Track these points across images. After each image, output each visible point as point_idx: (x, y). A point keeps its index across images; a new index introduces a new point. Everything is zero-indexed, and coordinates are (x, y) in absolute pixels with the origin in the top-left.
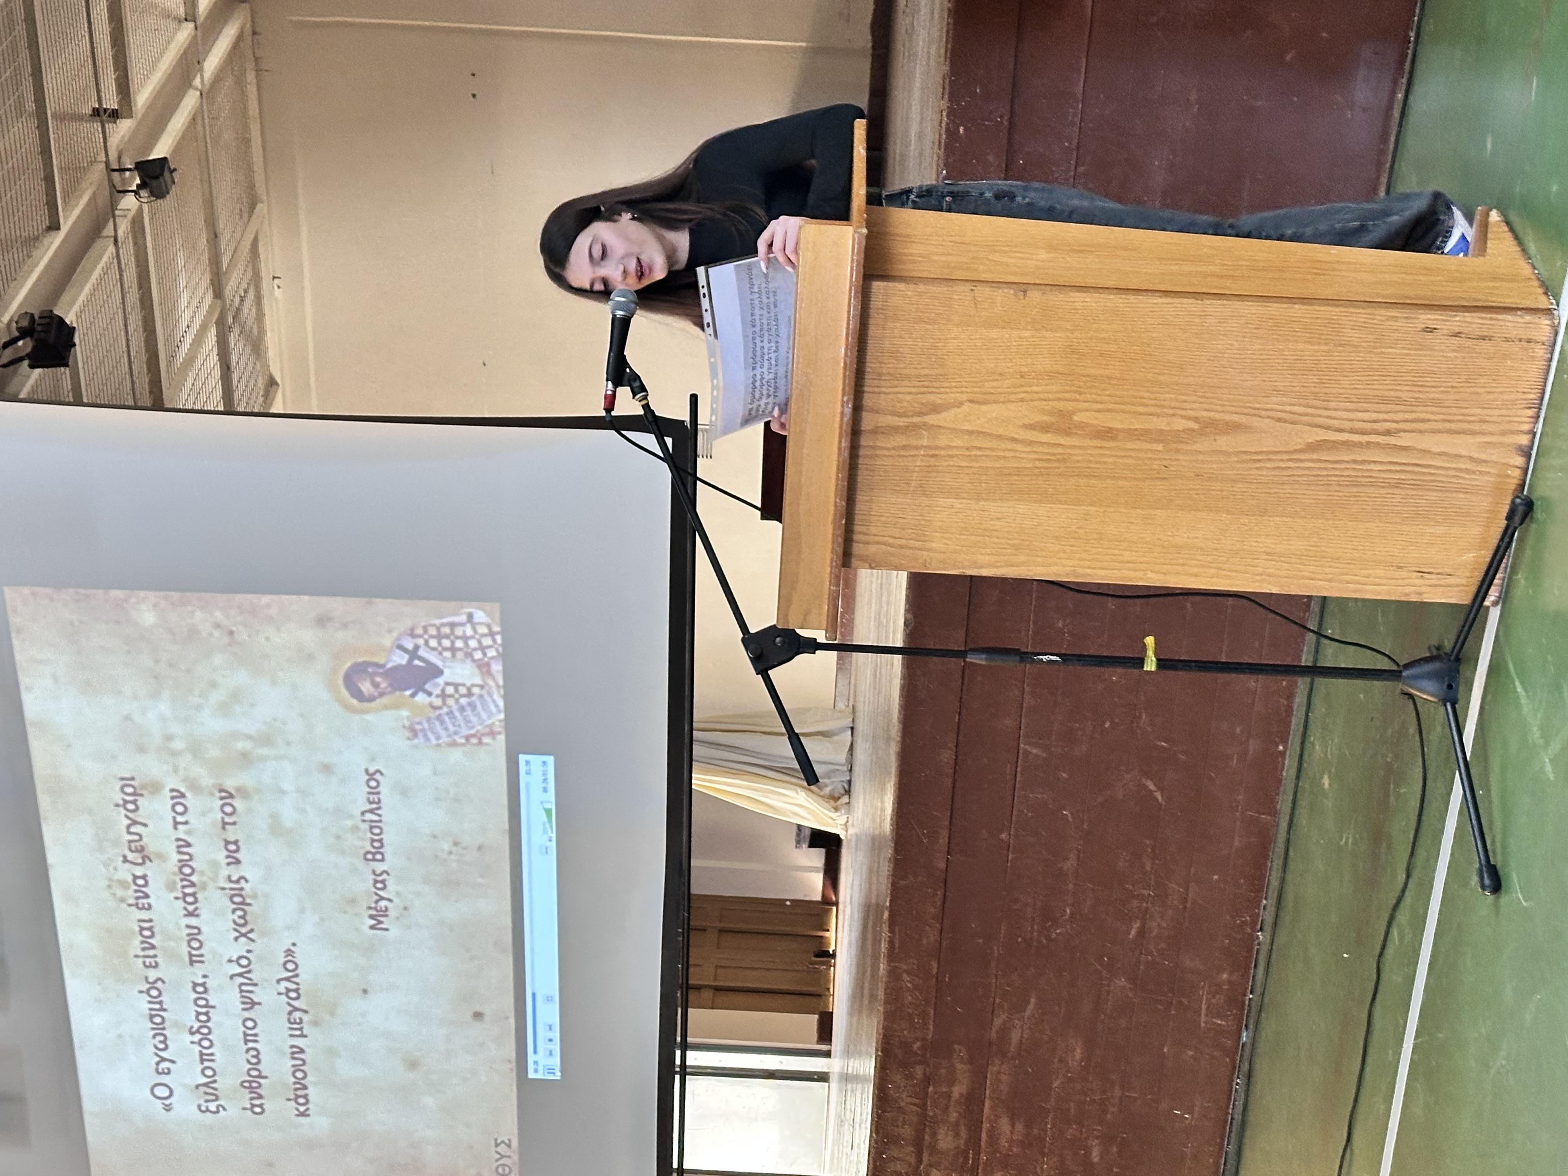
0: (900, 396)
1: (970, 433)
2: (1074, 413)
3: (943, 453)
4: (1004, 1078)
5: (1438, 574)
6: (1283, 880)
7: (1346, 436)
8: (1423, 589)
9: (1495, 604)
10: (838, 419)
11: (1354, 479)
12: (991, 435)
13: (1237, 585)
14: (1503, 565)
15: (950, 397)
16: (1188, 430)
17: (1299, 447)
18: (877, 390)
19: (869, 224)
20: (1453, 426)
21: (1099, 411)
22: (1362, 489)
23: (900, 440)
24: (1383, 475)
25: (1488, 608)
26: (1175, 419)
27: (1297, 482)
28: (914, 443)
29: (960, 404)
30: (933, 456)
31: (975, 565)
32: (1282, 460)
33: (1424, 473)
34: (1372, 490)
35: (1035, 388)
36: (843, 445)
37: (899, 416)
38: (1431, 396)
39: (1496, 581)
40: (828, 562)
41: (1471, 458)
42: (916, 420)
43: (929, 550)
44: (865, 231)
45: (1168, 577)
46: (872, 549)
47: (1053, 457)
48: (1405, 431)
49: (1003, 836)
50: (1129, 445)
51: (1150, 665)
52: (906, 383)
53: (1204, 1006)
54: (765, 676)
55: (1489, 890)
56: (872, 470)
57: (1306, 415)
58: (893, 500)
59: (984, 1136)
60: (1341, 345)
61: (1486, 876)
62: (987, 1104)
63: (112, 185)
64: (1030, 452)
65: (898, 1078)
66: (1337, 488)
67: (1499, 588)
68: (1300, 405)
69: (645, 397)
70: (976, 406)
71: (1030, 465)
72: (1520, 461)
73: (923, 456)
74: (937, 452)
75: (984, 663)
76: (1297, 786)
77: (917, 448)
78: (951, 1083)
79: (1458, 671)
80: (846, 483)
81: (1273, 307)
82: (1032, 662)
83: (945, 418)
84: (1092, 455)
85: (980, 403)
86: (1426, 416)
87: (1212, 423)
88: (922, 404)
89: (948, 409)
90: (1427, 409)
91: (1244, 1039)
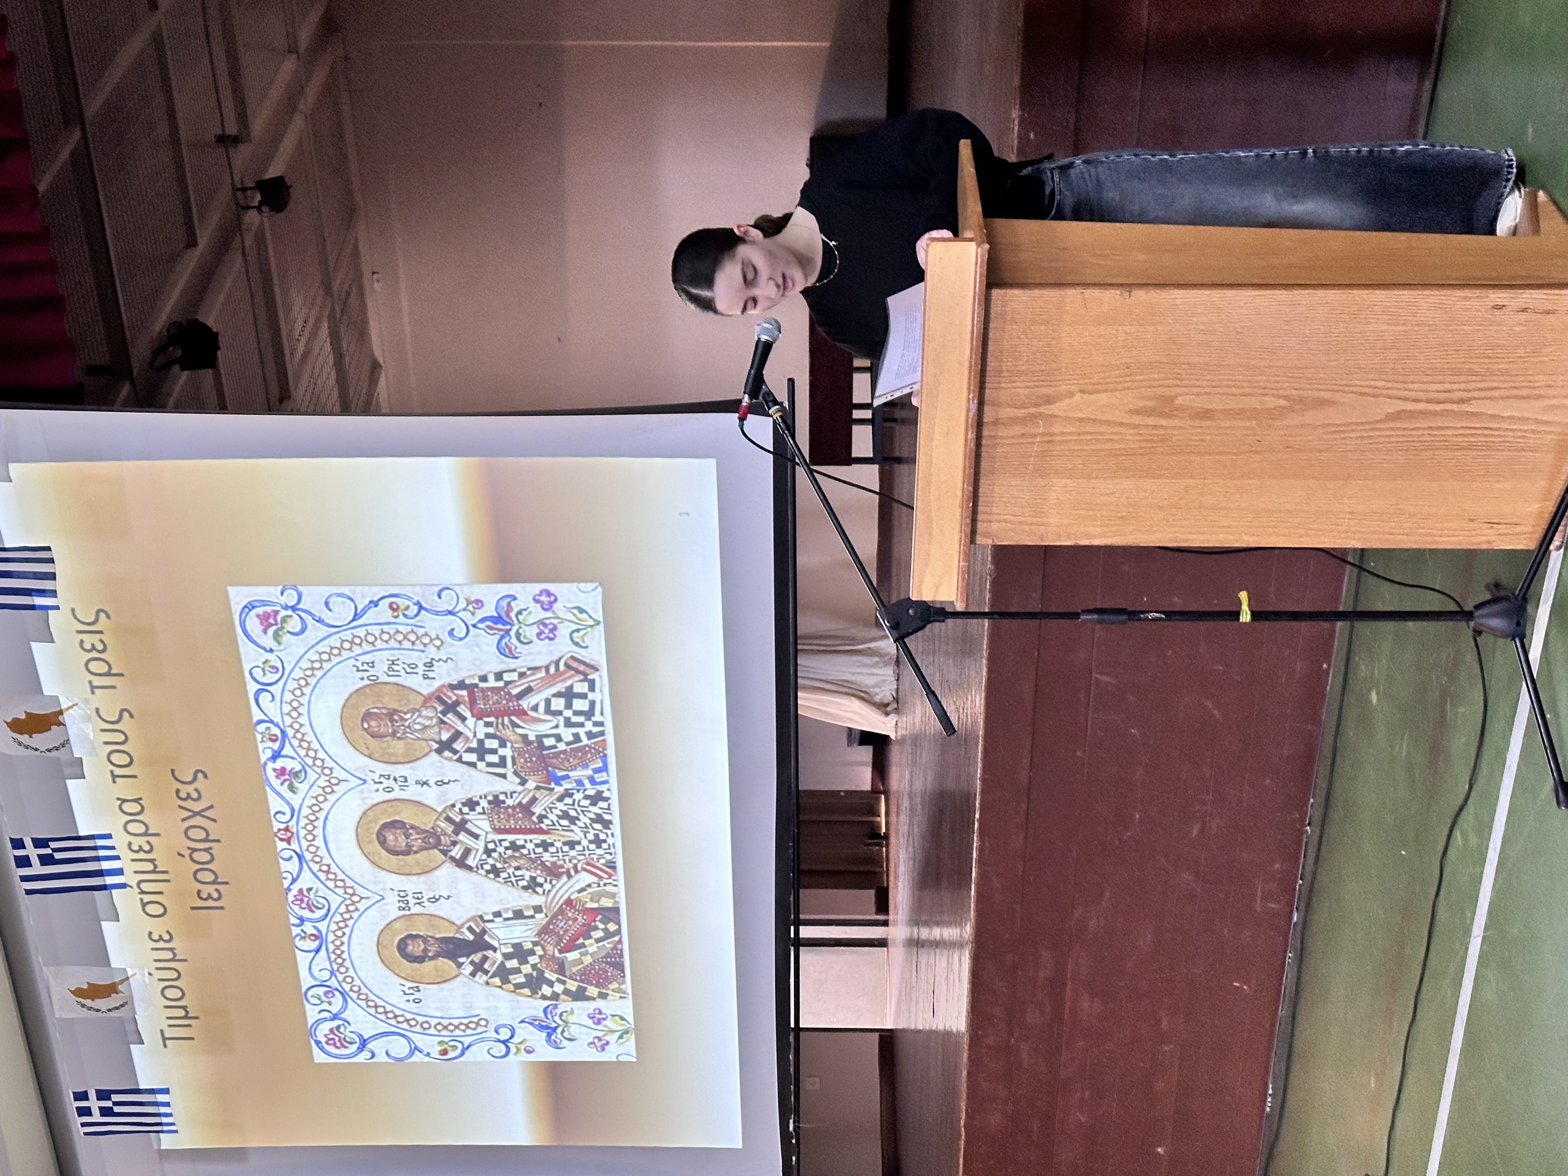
0: (1018, 390)
1: (1081, 420)
2: (1175, 397)
3: (1056, 438)
4: (1083, 961)
5: (1506, 524)
6: (1330, 782)
7: (1421, 406)
8: (1493, 538)
9: (1558, 548)
10: (964, 415)
11: (1431, 444)
12: (1100, 421)
13: (1320, 543)
15: (1064, 388)
16: (1279, 407)
17: (1380, 417)
18: (997, 385)
19: (990, 238)
20: (1520, 392)
21: (1197, 395)
22: (1437, 453)
23: (1018, 430)
24: (1455, 439)
25: (1552, 552)
26: (1267, 398)
27: (1378, 450)
28: (1031, 431)
29: (1071, 395)
30: (1048, 442)
31: (1087, 536)
32: (1365, 430)
33: (1492, 436)
34: (1446, 453)
35: (1138, 378)
36: (969, 437)
37: (1017, 408)
38: (1500, 367)
39: (1561, 528)
40: (957, 539)
41: (1537, 421)
42: (1033, 410)
43: (1046, 525)
44: (987, 246)
47: (1156, 438)
48: (1475, 399)
49: (1079, 754)
50: (1224, 424)
51: (1246, 617)
52: (1023, 378)
53: (1259, 893)
54: (903, 643)
55: (1564, 805)
56: (994, 458)
57: (1388, 389)
58: (1012, 483)
59: (1067, 1012)
60: (1417, 325)
61: (1560, 791)
62: (1068, 984)
63: (238, 203)
64: (1135, 434)
65: (990, 966)
66: (1414, 453)
68: (1382, 380)
70: (1087, 396)
71: (1137, 445)
73: (1040, 442)
74: (1054, 438)
76: (1342, 699)
77: (1034, 435)
78: (1037, 967)
79: (1525, 610)
80: (973, 470)
81: (1356, 292)
82: (1140, 619)
83: (1058, 408)
84: (1192, 434)
85: (1090, 393)
86: (1495, 385)
87: (1301, 400)
88: (1038, 397)
89: (1061, 400)
90: (1497, 378)
91: (1295, 919)
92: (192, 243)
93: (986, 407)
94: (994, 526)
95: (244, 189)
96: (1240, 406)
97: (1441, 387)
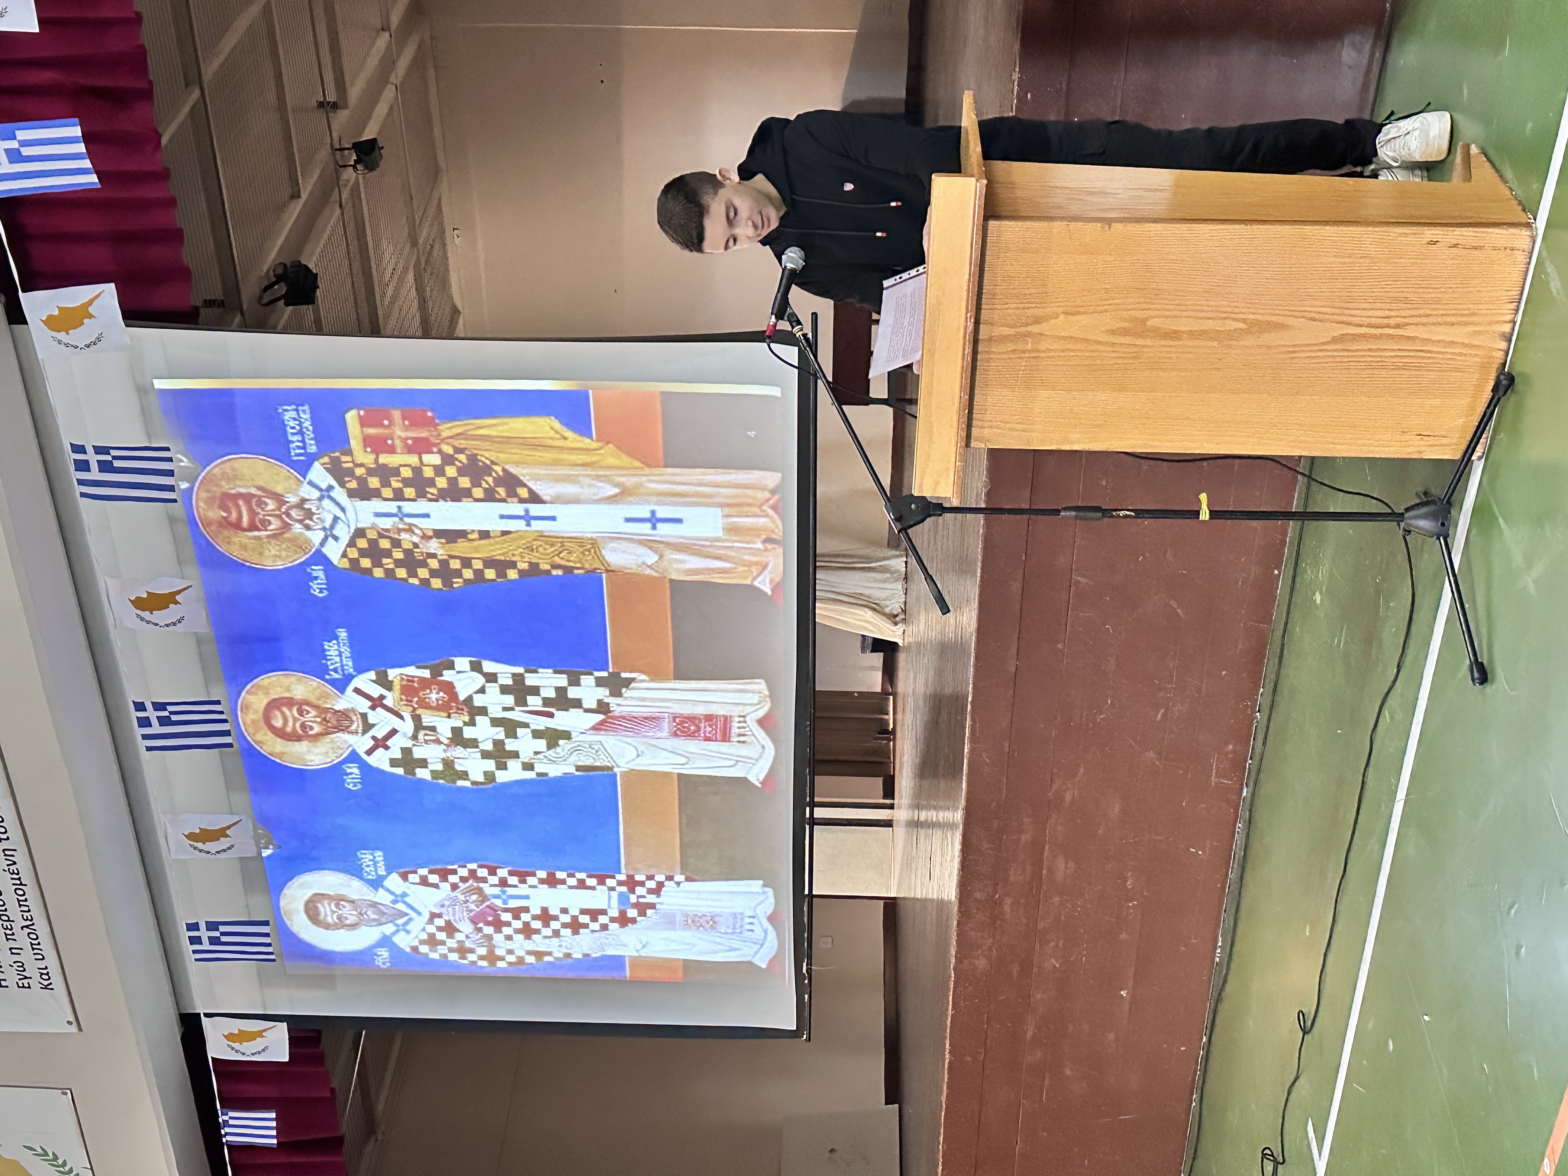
0: (1010, 311)
1: (1064, 338)
2: (1147, 319)
3: (1043, 355)
5: (1435, 436)
6: (1278, 674)
7: (1363, 330)
8: (1422, 449)
9: (1480, 458)
10: (963, 330)
11: (1370, 364)
12: (1082, 339)
15: (1049, 311)
16: (1238, 329)
17: (1326, 340)
18: (991, 307)
19: (989, 175)
20: (1449, 319)
21: (1166, 317)
22: (1376, 372)
23: (1010, 347)
24: (1393, 360)
25: (1474, 461)
26: (1227, 321)
27: (1325, 368)
28: (1021, 348)
29: (1057, 317)
30: (1035, 357)
32: (1312, 351)
33: (1425, 357)
34: (1383, 372)
35: (1115, 301)
36: (966, 352)
37: (1009, 327)
38: (1433, 295)
39: (1482, 440)
40: (954, 442)
41: (1464, 345)
42: (1023, 329)
44: (985, 182)
45: (1219, 446)
47: (1129, 356)
48: (1411, 324)
49: (1060, 646)
50: (1190, 344)
51: (1205, 515)
52: (1014, 301)
53: (1214, 770)
54: (906, 534)
55: (1477, 681)
56: (987, 371)
57: (1333, 314)
58: (1003, 393)
59: (1045, 871)
60: (1361, 258)
61: (1474, 671)
62: (1047, 847)
63: (336, 162)
64: (1109, 352)
66: (1356, 372)
67: (1484, 445)
68: (1328, 306)
70: (1070, 317)
71: (1113, 362)
72: (1503, 345)
73: (1027, 357)
74: (1040, 355)
77: (1023, 352)
78: (1020, 832)
79: (1449, 512)
80: (969, 381)
81: (1308, 228)
82: (1112, 516)
83: (1045, 328)
84: (1160, 352)
85: (1073, 314)
86: (1428, 312)
87: (1258, 323)
88: (1028, 317)
89: (1047, 320)
90: (1429, 306)
91: (1244, 794)
92: (296, 195)
93: (981, 326)
94: (986, 431)
95: (342, 149)
96: (1203, 328)
97: (1381, 313)
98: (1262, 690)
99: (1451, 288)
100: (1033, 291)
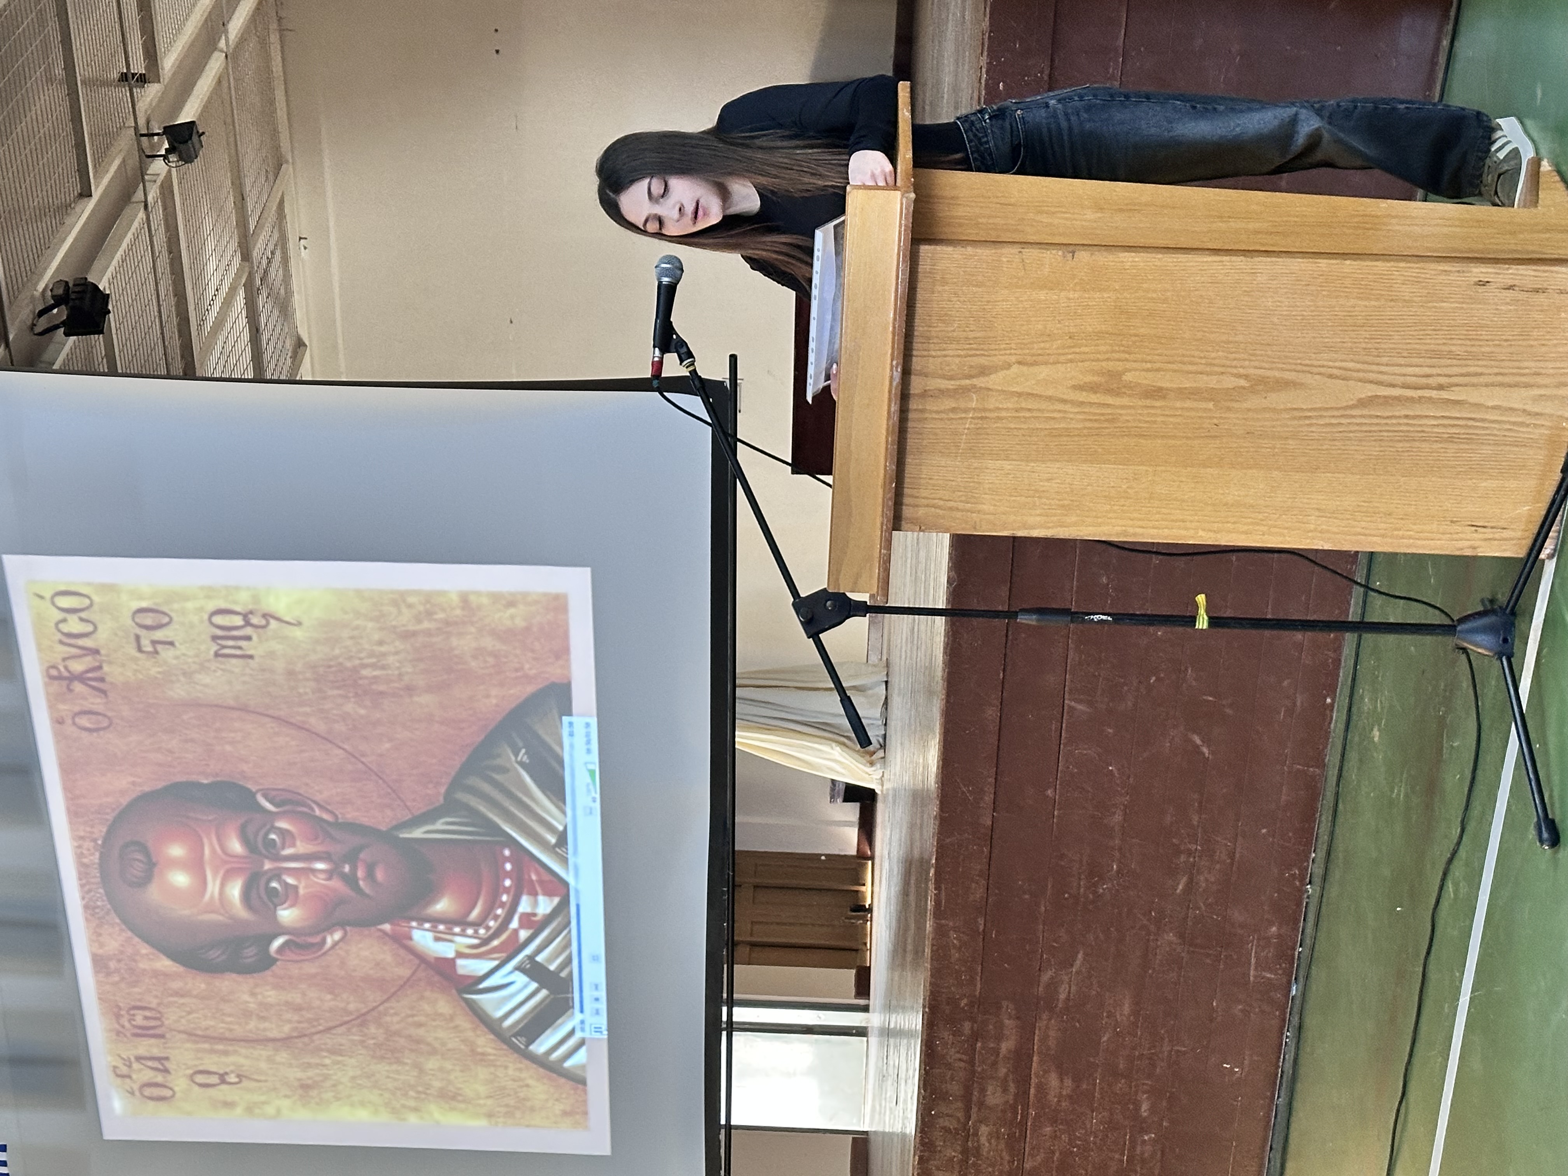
0: (947, 359)
1: (1020, 395)
2: (1123, 373)
3: (992, 415)
4: (1052, 1033)
5: (1492, 528)
6: (1332, 833)
7: (1397, 392)
8: (1477, 543)
9: (1551, 557)
10: (887, 383)
11: (1407, 434)
12: (1041, 396)
13: (1289, 543)
14: (1558, 518)
15: (998, 360)
16: (1239, 387)
17: (1351, 403)
18: (925, 353)
19: (919, 188)
20: (1506, 380)
21: (1148, 370)
22: (1414, 444)
23: (949, 403)
24: (1436, 430)
25: (1543, 561)
26: (1224, 377)
27: (1350, 439)
28: (963, 405)
29: (1009, 366)
30: (982, 418)
31: (1025, 526)
32: (1334, 416)
33: (1476, 427)
34: (1424, 445)
35: (1084, 349)
36: (892, 409)
37: (948, 379)
38: (1483, 350)
39: (1551, 534)
40: (879, 525)
41: (1526, 413)
42: (965, 382)
43: (979, 512)
44: (913, 196)
45: (1219, 536)
46: (921, 512)
47: (1102, 418)
48: (1457, 385)
49: (1050, 792)
50: (1178, 404)
51: (1202, 622)
52: (954, 346)
53: (1253, 961)
54: (816, 639)
55: (1547, 843)
56: (921, 434)
57: (1358, 371)
58: (943, 463)
59: (1032, 1091)
60: (1392, 300)
61: (1544, 829)
62: (1035, 1058)
63: (141, 150)
64: (1079, 413)
65: (946, 1035)
66: (1391, 444)
67: (1554, 541)
68: (1352, 361)
69: (692, 364)
70: (1025, 368)
71: (1079, 426)
73: (972, 418)
74: (988, 414)
75: (1034, 623)
76: (1345, 739)
77: (966, 411)
78: (999, 1038)
79: (1513, 624)
80: (895, 447)
81: (1323, 263)
82: (1083, 621)
83: (994, 380)
84: (1142, 415)
85: (1029, 365)
86: (1479, 370)
87: (1263, 380)
88: (971, 367)
89: (996, 371)
90: (1480, 363)
91: (1293, 992)
92: (86, 193)
93: (913, 377)
95: (149, 135)
96: (1195, 385)
97: (1417, 370)
98: (1314, 855)
99: (1506, 340)
100: (978, 335)
